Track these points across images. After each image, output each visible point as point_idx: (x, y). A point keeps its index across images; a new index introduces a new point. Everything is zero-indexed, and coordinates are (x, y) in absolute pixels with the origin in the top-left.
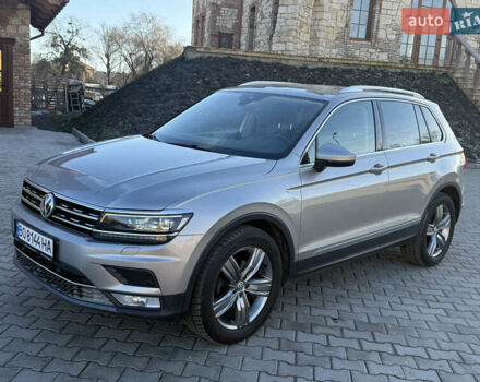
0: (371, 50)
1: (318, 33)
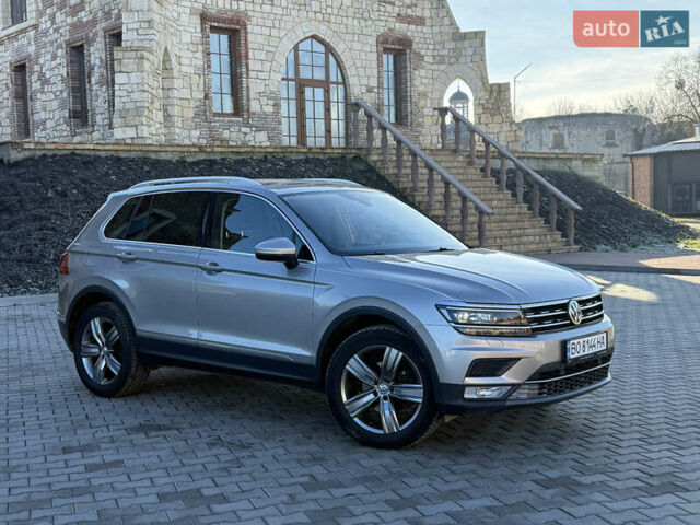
0: (244, 129)
1: (169, 108)
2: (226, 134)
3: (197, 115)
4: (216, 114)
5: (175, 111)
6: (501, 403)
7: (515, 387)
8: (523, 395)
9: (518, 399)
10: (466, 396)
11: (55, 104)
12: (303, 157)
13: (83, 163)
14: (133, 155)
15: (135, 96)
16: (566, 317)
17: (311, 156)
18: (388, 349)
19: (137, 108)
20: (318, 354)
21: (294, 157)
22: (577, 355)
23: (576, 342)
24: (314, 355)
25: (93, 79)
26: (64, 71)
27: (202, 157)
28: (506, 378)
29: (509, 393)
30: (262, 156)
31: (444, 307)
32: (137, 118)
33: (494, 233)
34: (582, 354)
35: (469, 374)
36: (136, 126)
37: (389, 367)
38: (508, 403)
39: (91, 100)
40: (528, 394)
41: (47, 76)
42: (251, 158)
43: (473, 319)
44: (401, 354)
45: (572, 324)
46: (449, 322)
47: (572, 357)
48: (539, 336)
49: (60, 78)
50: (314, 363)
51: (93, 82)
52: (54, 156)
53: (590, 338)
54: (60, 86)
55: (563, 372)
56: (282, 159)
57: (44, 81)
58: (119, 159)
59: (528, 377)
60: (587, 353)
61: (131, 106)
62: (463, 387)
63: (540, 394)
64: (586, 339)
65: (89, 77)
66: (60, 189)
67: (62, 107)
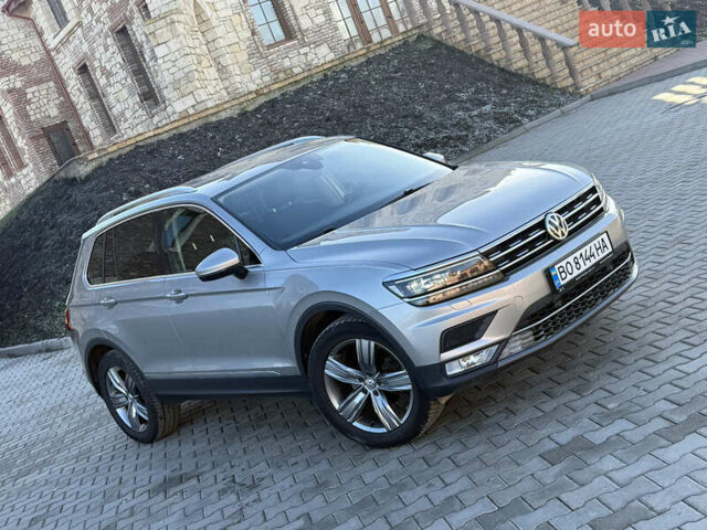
0: (303, 51)
1: (221, 59)
2: (287, 63)
3: (251, 56)
4: (269, 47)
5: (227, 60)
6: (492, 368)
7: (502, 344)
8: (516, 347)
9: (511, 355)
10: (449, 373)
11: (125, 93)
12: (363, 60)
13: (149, 153)
14: (194, 126)
15: (180, 63)
16: (546, 236)
17: (371, 55)
18: (357, 341)
19: (187, 75)
20: (298, 363)
21: (354, 63)
22: (569, 278)
23: (563, 263)
24: (295, 365)
25: (146, 56)
26: (119, 58)
27: (262, 100)
28: (488, 338)
29: (499, 352)
30: (321, 76)
31: (392, 282)
32: (190, 85)
33: (587, 62)
34: (576, 273)
35: (444, 349)
36: (192, 92)
37: (366, 361)
38: (500, 364)
39: (152, 77)
40: (522, 344)
41: (108, 68)
42: (312, 82)
43: (427, 286)
44: (372, 343)
45: (556, 242)
46: (402, 298)
47: (563, 283)
48: (512, 277)
49: (118, 66)
50: (299, 373)
51: (148, 59)
52: (120, 156)
53: (582, 251)
54: (122, 74)
55: (559, 303)
56: (343, 71)
57: (108, 74)
58: (181, 135)
59: (513, 327)
60: (583, 268)
61: (179, 75)
62: (442, 365)
63: (536, 339)
64: (577, 254)
65: (142, 55)
66: (132, 189)
67: (131, 94)
